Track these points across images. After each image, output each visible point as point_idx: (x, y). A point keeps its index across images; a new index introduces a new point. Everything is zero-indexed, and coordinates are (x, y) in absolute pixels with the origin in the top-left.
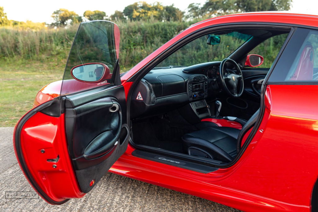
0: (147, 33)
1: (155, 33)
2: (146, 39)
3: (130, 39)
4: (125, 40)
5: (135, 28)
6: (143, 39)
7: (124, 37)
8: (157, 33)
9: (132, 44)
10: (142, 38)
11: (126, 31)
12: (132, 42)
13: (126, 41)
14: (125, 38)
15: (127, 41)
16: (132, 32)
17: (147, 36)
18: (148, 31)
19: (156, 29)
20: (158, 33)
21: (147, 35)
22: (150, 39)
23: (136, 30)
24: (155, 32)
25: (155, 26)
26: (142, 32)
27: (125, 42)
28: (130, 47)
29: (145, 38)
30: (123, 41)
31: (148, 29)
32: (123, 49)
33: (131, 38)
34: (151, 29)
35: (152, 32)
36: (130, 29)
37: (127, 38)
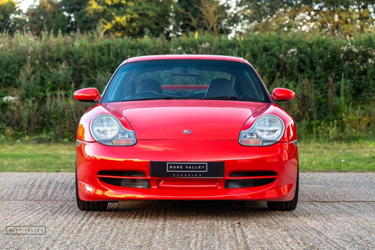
0: (83, 64)
1: (101, 64)
2: (81, 77)
3: (45, 74)
4: (33, 78)
5: (59, 50)
6: (73, 76)
7: (32, 70)
8: (104, 64)
9: (50, 86)
10: (71, 72)
11: (37, 58)
12: (49, 83)
13: (35, 79)
14: (33, 73)
15: (39, 79)
16: (51, 59)
17: (82, 69)
18: (86, 60)
19: (103, 55)
20: (107, 64)
21: (84, 67)
22: (88, 76)
23: (61, 56)
24: (100, 60)
25: (101, 49)
26: (72, 61)
27: (32, 82)
28: (44, 92)
29: (77, 73)
30: (29, 79)
31: (86, 54)
32: (27, 96)
33: (48, 74)
34: (91, 53)
35: (93, 61)
36: (47, 53)
37: (38, 74)
